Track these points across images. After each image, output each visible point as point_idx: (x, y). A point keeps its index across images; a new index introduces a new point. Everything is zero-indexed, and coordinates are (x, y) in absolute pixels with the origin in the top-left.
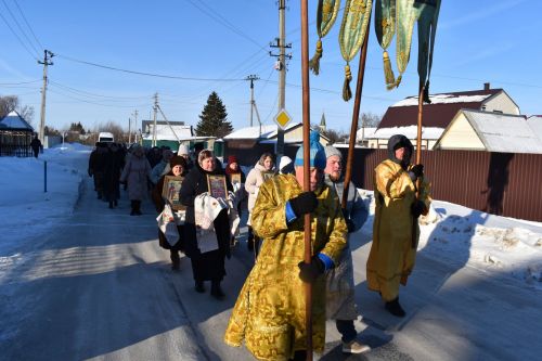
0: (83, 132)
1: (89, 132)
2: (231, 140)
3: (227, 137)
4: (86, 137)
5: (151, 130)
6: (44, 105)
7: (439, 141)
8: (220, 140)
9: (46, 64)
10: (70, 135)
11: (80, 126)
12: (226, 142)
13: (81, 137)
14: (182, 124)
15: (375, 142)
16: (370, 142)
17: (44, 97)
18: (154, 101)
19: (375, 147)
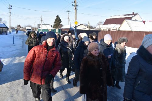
0: (21, 27)
1: (22, 27)
2: (63, 29)
3: (62, 28)
4: (22, 29)
5: (40, 26)
6: (10, 20)
7: (119, 28)
8: (60, 29)
9: (10, 9)
10: (18, 28)
11: (20, 26)
12: (61, 29)
13: (20, 29)
14: (49, 24)
15: (102, 29)
16: (101, 29)
17: (10, 18)
18: (41, 18)
19: (102, 30)
